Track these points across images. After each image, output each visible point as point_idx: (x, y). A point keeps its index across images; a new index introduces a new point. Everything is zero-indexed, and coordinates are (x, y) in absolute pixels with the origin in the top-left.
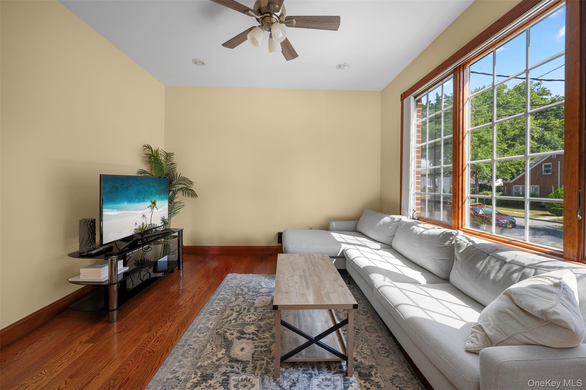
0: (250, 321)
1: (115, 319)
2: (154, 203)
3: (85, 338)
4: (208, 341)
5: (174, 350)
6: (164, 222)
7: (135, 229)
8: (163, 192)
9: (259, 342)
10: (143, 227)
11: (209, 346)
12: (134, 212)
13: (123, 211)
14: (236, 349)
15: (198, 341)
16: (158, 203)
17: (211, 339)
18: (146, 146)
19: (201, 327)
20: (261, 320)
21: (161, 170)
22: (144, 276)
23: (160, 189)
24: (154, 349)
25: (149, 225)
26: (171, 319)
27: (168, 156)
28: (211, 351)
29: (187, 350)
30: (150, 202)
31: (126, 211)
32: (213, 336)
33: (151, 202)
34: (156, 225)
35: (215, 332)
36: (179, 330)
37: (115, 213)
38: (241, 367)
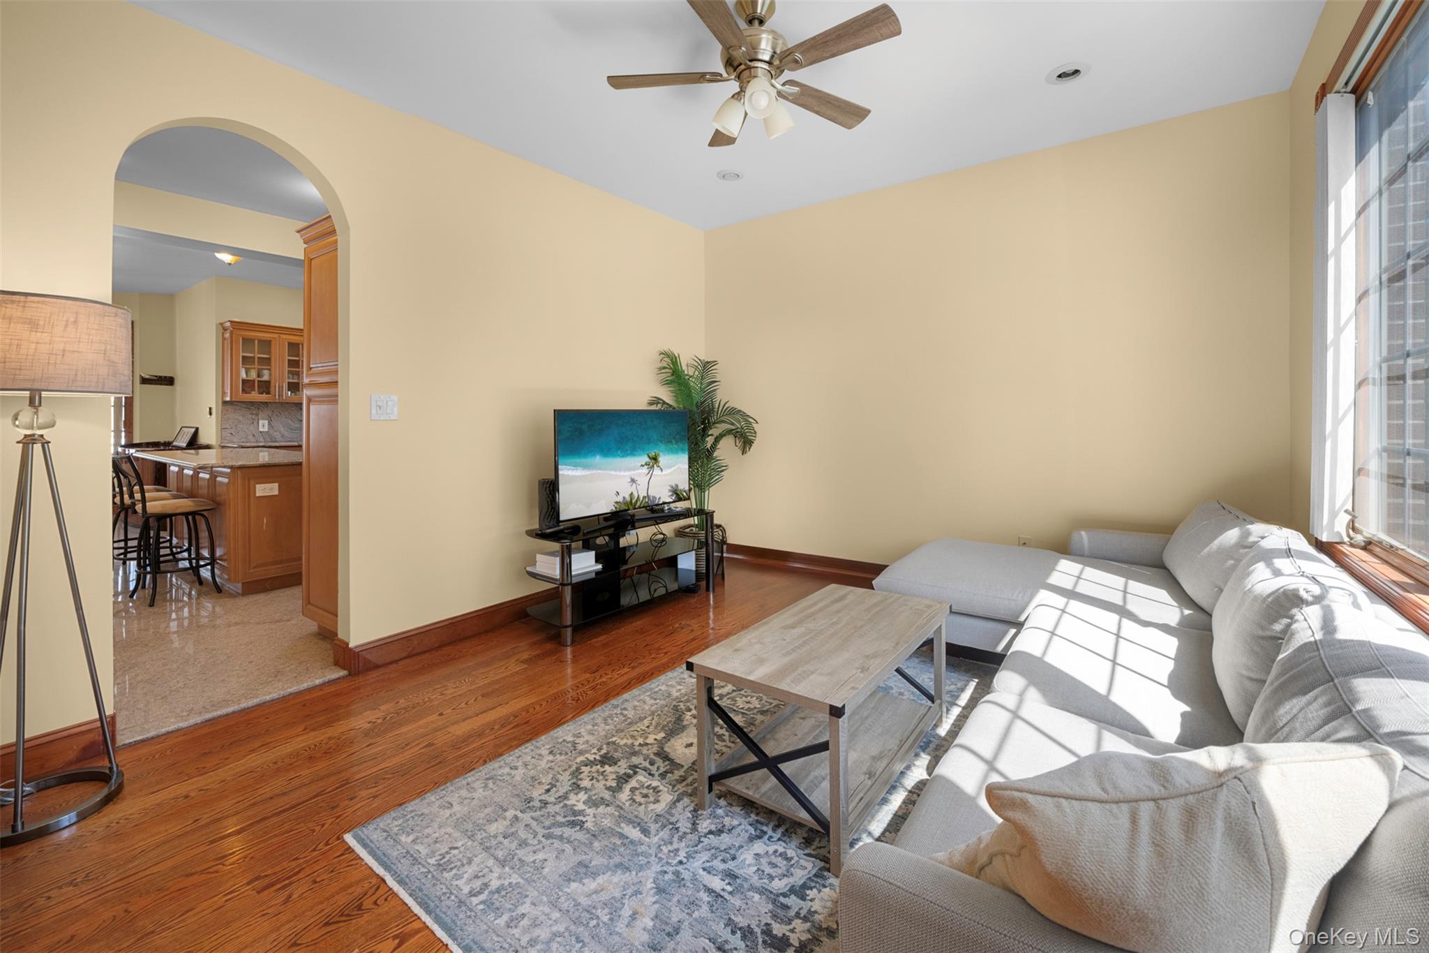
0: (742, 708)
1: (569, 643)
2: (655, 459)
3: (525, 656)
4: (653, 713)
5: (600, 708)
6: (677, 494)
7: (617, 502)
8: (674, 438)
9: (726, 746)
10: (631, 500)
11: (646, 722)
12: (613, 473)
13: (593, 469)
14: (680, 740)
15: (638, 708)
16: (663, 460)
17: (659, 712)
18: (663, 354)
19: (660, 690)
20: (763, 712)
21: (689, 396)
22: (655, 590)
23: (667, 432)
24: (581, 698)
25: (644, 497)
26: (632, 665)
27: (706, 366)
28: (644, 728)
29: (616, 714)
30: (646, 456)
31: (599, 471)
32: (666, 708)
33: (649, 456)
34: (660, 498)
35: (674, 703)
36: (630, 683)
37: (579, 472)
38: (664, 770)
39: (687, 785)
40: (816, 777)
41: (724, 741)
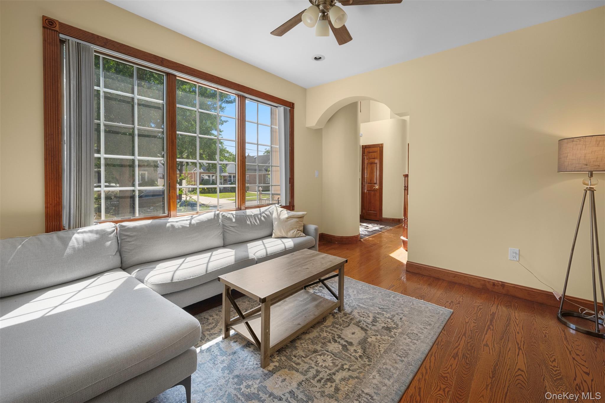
14: (359, 336)
17: (378, 356)
20: (316, 351)
28: (381, 345)
29: (404, 357)
32: (375, 359)
35: (372, 363)
38: (360, 323)
39: (349, 317)
40: (303, 302)
41: (337, 335)
